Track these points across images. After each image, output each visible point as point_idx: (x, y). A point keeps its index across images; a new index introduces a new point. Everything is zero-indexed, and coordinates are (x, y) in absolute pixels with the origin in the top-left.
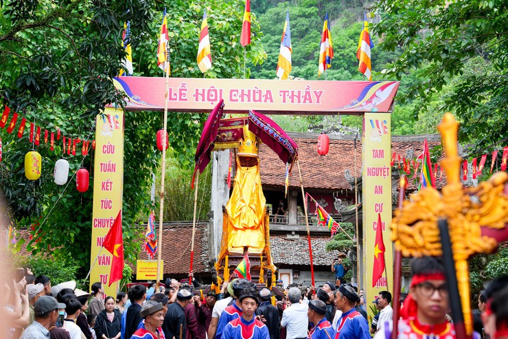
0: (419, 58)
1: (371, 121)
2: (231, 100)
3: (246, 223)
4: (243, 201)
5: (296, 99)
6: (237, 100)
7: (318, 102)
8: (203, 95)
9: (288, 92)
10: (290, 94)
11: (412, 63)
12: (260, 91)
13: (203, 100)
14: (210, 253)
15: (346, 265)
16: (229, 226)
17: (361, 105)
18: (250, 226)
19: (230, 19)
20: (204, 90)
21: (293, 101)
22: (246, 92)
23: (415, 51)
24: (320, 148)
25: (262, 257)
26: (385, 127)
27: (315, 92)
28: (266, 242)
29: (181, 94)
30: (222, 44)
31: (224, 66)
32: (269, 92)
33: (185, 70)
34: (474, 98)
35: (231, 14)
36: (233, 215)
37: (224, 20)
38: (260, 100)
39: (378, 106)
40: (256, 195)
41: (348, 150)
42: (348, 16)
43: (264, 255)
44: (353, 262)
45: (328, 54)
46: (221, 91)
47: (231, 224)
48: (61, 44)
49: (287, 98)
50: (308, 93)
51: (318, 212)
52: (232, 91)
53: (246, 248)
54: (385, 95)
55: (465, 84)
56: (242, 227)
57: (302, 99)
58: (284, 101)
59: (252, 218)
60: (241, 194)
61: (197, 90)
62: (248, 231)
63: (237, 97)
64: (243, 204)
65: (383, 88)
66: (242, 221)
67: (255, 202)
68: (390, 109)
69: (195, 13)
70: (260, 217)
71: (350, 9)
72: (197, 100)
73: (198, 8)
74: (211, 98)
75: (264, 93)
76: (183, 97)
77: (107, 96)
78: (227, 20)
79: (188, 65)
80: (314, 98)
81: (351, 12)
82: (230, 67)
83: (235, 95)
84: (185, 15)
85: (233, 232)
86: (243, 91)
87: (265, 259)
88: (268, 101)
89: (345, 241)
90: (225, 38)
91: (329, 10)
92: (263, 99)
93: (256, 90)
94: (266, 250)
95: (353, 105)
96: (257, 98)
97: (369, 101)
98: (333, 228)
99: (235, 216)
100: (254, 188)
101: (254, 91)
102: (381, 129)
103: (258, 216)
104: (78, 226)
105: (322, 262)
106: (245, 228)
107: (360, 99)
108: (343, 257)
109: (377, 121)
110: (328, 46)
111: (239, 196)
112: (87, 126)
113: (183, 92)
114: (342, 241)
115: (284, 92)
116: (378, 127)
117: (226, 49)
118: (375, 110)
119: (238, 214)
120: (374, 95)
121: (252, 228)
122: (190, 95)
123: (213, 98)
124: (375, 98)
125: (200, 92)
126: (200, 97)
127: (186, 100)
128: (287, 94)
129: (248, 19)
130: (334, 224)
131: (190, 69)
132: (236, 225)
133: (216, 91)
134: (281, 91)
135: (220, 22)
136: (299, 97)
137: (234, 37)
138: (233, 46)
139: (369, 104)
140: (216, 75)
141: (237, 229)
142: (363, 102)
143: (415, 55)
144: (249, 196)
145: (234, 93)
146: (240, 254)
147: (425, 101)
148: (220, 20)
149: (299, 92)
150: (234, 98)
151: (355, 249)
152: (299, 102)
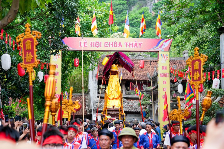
0: (182, 31)
1: (161, 55)
2: (105, 46)
3: (114, 97)
4: (112, 88)
5: (131, 46)
6: (107, 46)
7: (140, 47)
8: (94, 44)
9: (128, 43)
10: (129, 44)
11: (180, 33)
12: (117, 43)
13: (94, 46)
14: (90, 107)
15: (147, 112)
16: (107, 98)
17: (157, 48)
18: (115, 98)
19: (103, 13)
20: (94, 42)
21: (130, 47)
22: (111, 43)
23: (181, 28)
24: (141, 66)
25: (120, 110)
26: (167, 57)
27: (139, 43)
28: (121, 104)
29: (85, 44)
30: (100, 23)
31: (101, 32)
32: (120, 43)
33: (86, 34)
34: (203, 46)
35: (104, 11)
36: (108, 93)
37: (101, 13)
38: (117, 46)
39: (164, 49)
40: (117, 86)
41: (146, 64)
42: (139, 5)
43: (121, 109)
44: (150, 110)
45: (144, 28)
46: (101, 43)
47: (108, 97)
48: (35, 23)
49: (128, 45)
50: (136, 43)
51: (135, 90)
52: (105, 43)
53: (114, 107)
54: (167, 44)
55: (199, 40)
56: (112, 98)
57: (134, 46)
58: (126, 47)
59: (116, 95)
60: (111, 85)
61: (91, 42)
62: (115, 100)
63: (108, 45)
64: (112, 89)
65: (166, 42)
66: (112, 96)
67: (117, 89)
68: (169, 50)
69: (88, 11)
70: (119, 94)
71: (140, 2)
72: (91, 46)
73: (90, 8)
74: (97, 45)
75: (118, 43)
76: (85, 45)
77: (60, 47)
78: (102, 13)
79: (87, 32)
80: (138, 45)
81: (141, 3)
82: (103, 32)
83: (107, 44)
84: (84, 11)
85: (109, 100)
86: (110, 43)
87: (121, 111)
88: (120, 47)
89: (146, 102)
90: (101, 21)
91: (131, 2)
92: (118, 46)
93: (115, 42)
94: (122, 107)
95: (154, 48)
96: (116, 46)
97: (161, 47)
98: (141, 97)
99: (109, 94)
100: (117, 83)
101: (114, 43)
102: (165, 58)
103: (118, 94)
104: (41, 97)
105: (136, 110)
106: (113, 99)
107: (157, 46)
108: (145, 108)
109: (164, 55)
110: (144, 25)
111: (111, 86)
112: (46, 57)
113: (85, 43)
114: (145, 102)
115: (126, 43)
116: (164, 57)
117: (102, 25)
118: (163, 50)
119: (111, 93)
120: (163, 44)
121: (116, 99)
122: (88, 44)
123: (98, 45)
124: (163, 46)
125: (93, 43)
126: (92, 45)
127: (87, 46)
128: (127, 44)
129: (112, 14)
130: (142, 95)
131: (87, 34)
132: (110, 98)
133: (99, 43)
134: (125, 43)
135: (100, 15)
136: (132, 45)
137: (105, 20)
138: (105, 24)
139: (160, 48)
140: (98, 36)
141: (110, 99)
142: (158, 47)
143: (181, 29)
144: (115, 86)
145: (106, 44)
146: (111, 109)
147: (183, 47)
148: (99, 14)
149: (132, 43)
150: (106, 45)
151: (151, 105)
152: (132, 47)
